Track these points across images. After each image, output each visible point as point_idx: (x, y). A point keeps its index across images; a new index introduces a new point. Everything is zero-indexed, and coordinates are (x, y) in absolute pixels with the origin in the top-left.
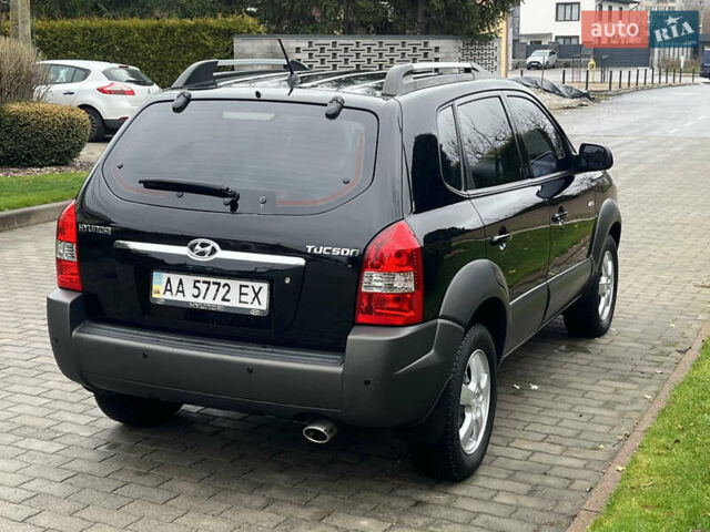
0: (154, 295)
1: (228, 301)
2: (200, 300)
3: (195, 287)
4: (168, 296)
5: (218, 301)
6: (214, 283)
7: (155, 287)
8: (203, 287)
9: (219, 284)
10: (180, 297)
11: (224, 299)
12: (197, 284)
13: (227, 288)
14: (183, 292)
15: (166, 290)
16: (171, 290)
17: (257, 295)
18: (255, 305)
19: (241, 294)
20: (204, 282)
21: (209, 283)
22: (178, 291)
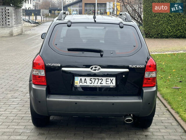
0: (75, 84)
1: (102, 84)
2: (92, 84)
3: (90, 80)
4: (81, 84)
5: (99, 84)
6: (97, 79)
7: (76, 81)
8: (93, 80)
9: (99, 79)
10: (85, 84)
11: (101, 83)
12: (91, 80)
13: (101, 80)
14: (86, 82)
15: (80, 82)
16: (82, 82)
17: (112, 81)
18: (111, 84)
19: (106, 81)
20: (94, 79)
21: (95, 79)
22: (84, 82)
